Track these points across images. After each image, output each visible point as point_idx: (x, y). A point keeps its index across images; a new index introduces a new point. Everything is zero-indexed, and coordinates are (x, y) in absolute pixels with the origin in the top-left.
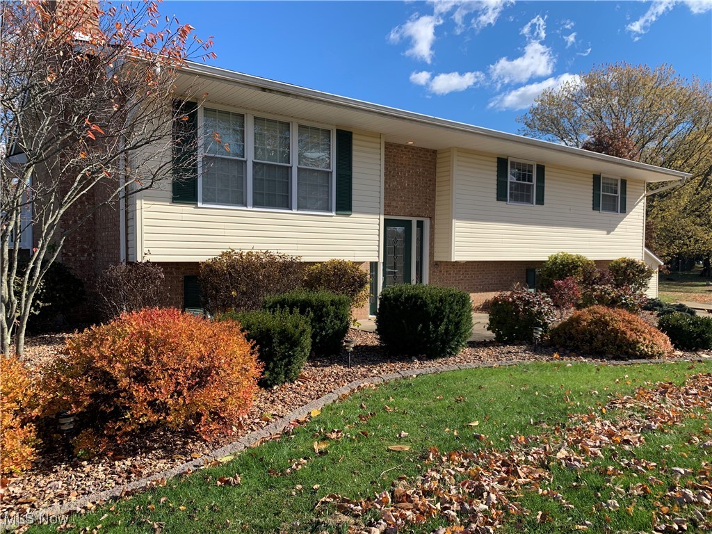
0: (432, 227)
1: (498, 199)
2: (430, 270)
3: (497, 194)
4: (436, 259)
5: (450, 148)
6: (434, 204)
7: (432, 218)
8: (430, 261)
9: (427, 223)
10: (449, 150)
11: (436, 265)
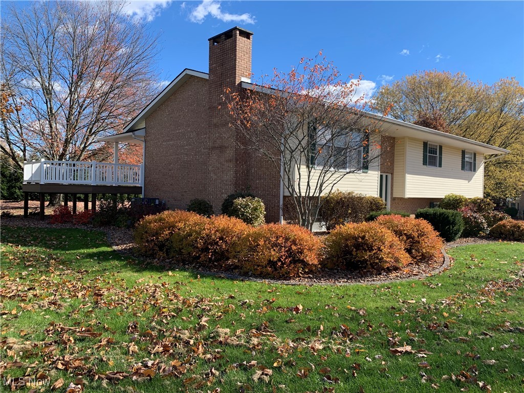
0: (392, 179)
1: (423, 164)
2: (391, 202)
3: (423, 161)
4: (394, 196)
5: (404, 137)
6: (393, 166)
7: (392, 174)
8: (391, 198)
9: (389, 176)
10: (404, 138)
11: (393, 199)
